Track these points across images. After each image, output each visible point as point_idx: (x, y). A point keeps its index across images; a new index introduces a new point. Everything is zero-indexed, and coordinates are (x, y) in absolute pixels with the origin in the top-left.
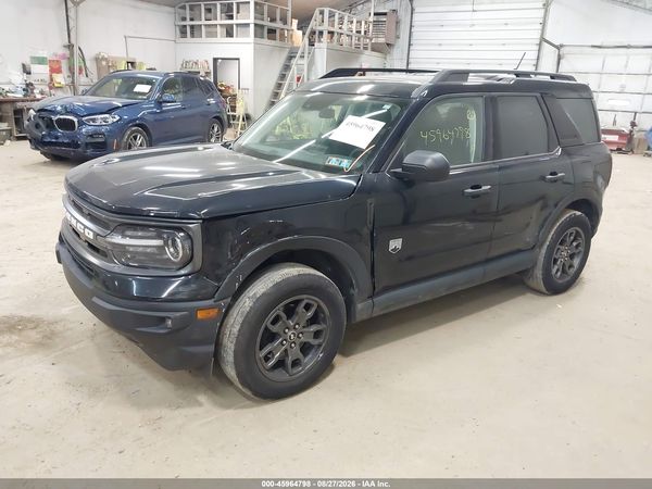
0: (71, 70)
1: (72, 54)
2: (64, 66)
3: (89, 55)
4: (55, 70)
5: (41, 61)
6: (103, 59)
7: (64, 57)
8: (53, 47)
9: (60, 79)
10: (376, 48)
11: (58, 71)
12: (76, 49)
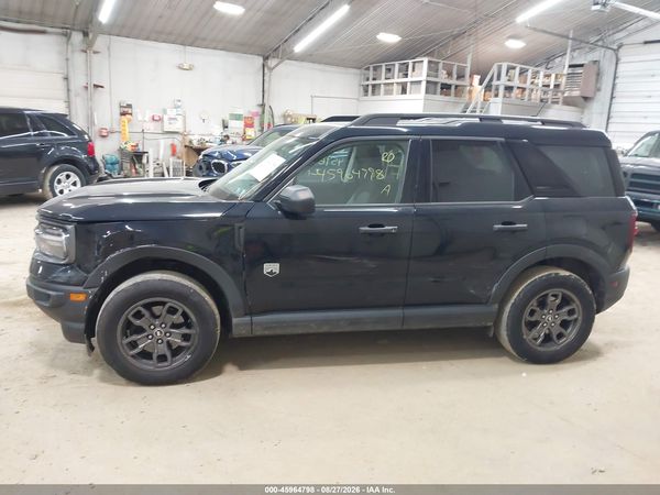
0: (262, 124)
1: (263, 112)
2: (256, 122)
3: (278, 112)
4: (249, 125)
5: (237, 117)
6: (289, 116)
7: (257, 114)
8: (249, 106)
9: (251, 133)
10: (568, 102)
11: (251, 126)
12: (267, 108)
